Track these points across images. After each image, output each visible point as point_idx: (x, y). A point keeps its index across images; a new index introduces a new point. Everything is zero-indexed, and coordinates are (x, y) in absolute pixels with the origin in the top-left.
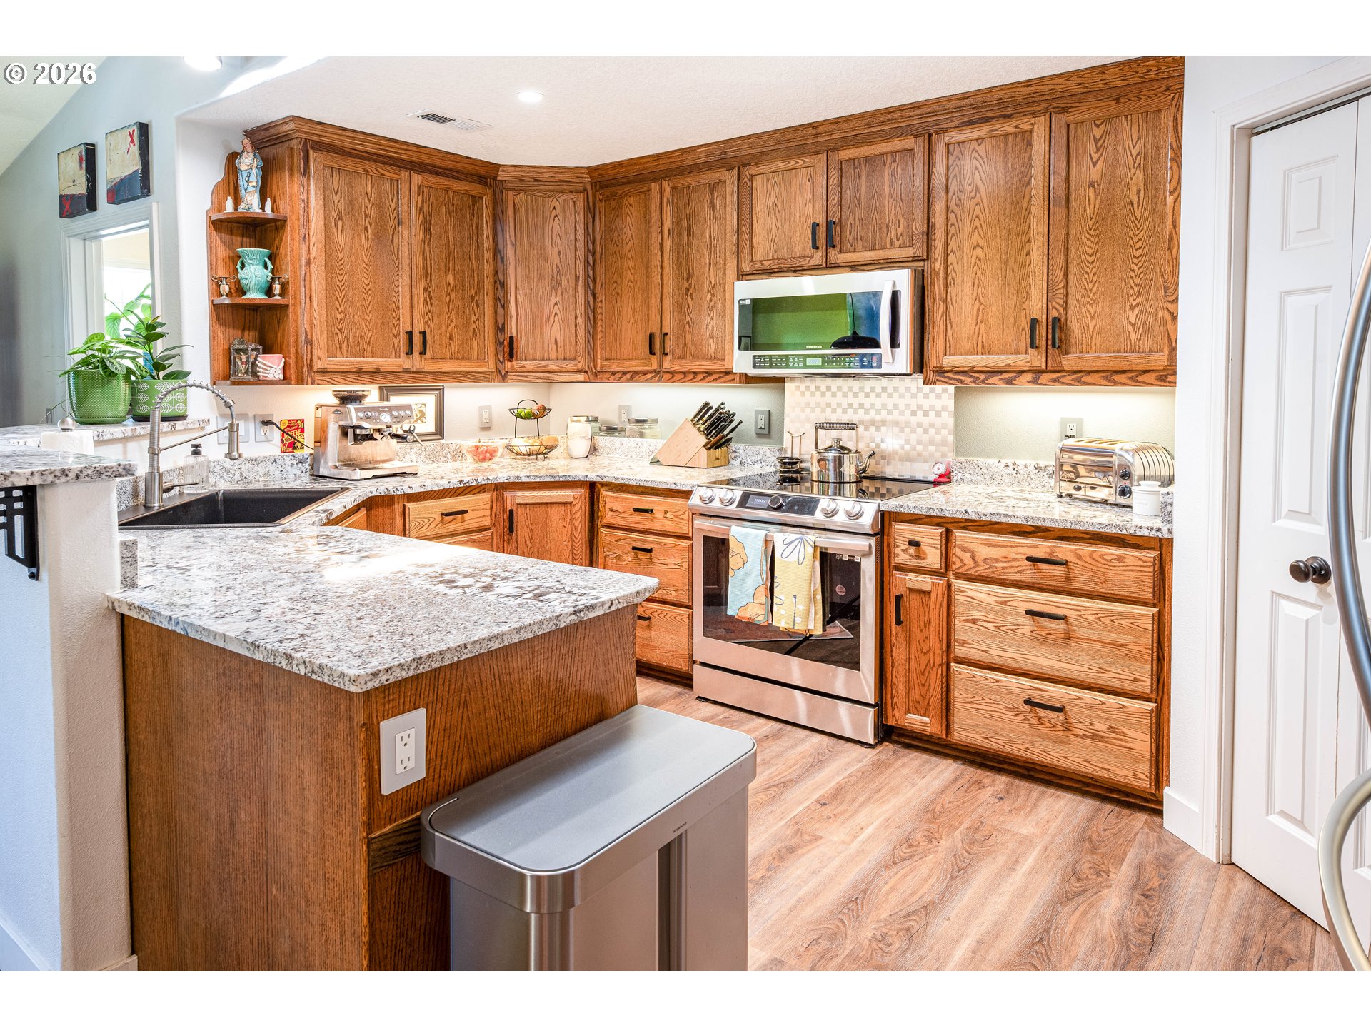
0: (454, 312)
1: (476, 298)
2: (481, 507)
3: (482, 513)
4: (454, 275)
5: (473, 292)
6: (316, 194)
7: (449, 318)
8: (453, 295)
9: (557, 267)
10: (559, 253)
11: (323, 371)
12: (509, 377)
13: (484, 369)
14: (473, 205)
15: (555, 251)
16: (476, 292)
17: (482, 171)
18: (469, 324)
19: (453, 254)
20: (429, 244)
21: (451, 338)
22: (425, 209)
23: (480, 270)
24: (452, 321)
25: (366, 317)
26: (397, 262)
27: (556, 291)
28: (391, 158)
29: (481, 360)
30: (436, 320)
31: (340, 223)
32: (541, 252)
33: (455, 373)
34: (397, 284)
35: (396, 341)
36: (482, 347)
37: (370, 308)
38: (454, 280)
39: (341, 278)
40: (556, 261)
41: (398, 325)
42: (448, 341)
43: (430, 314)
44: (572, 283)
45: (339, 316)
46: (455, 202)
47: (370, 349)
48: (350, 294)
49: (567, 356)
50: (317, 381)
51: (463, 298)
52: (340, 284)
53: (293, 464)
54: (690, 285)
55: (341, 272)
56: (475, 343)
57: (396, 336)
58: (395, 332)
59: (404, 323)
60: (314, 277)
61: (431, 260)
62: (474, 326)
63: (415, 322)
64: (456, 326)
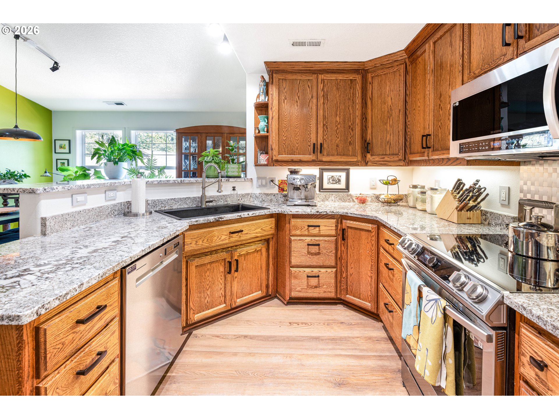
0: (339, 134)
1: (352, 127)
2: (330, 225)
3: (330, 228)
4: (340, 117)
5: (350, 124)
6: (275, 90)
7: (336, 137)
8: (339, 126)
9: (390, 106)
10: (391, 99)
11: (277, 161)
12: (369, 164)
13: (355, 160)
14: (351, 83)
15: (390, 98)
16: (352, 124)
17: (355, 67)
18: (347, 139)
19: (340, 107)
20: (327, 104)
21: (337, 146)
22: (325, 90)
23: (354, 112)
24: (338, 138)
25: (296, 138)
26: (311, 114)
27: (390, 119)
28: (309, 70)
29: (354, 155)
30: (330, 138)
31: (286, 101)
32: (383, 100)
33: (340, 162)
34: (310, 123)
35: (309, 148)
36: (354, 150)
37: (298, 134)
38: (340, 119)
39: (285, 123)
40: (390, 103)
41: (311, 141)
42: (335, 147)
43: (327, 136)
44: (397, 113)
45: (284, 139)
46: (341, 84)
47: (297, 151)
48: (289, 129)
49: (395, 153)
50: (275, 165)
51: (344, 127)
52: (285, 126)
53: (281, 197)
54: (441, 102)
55: (286, 120)
56: (350, 148)
57: (309, 146)
58: (309, 144)
59: (313, 140)
60: (274, 124)
61: (327, 111)
62: (350, 140)
63: (319, 139)
64: (340, 140)
